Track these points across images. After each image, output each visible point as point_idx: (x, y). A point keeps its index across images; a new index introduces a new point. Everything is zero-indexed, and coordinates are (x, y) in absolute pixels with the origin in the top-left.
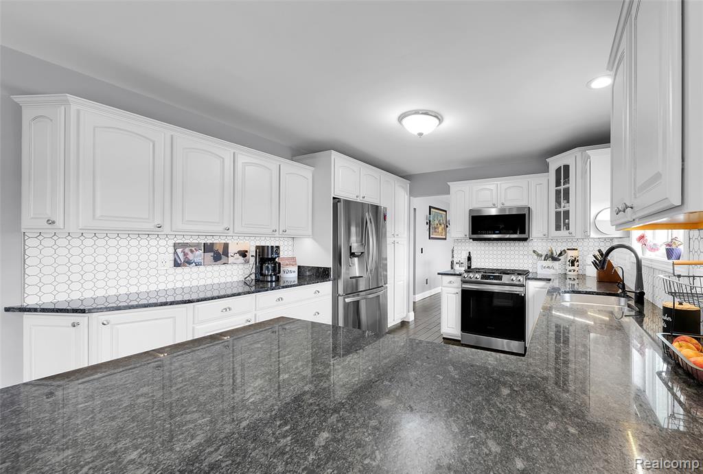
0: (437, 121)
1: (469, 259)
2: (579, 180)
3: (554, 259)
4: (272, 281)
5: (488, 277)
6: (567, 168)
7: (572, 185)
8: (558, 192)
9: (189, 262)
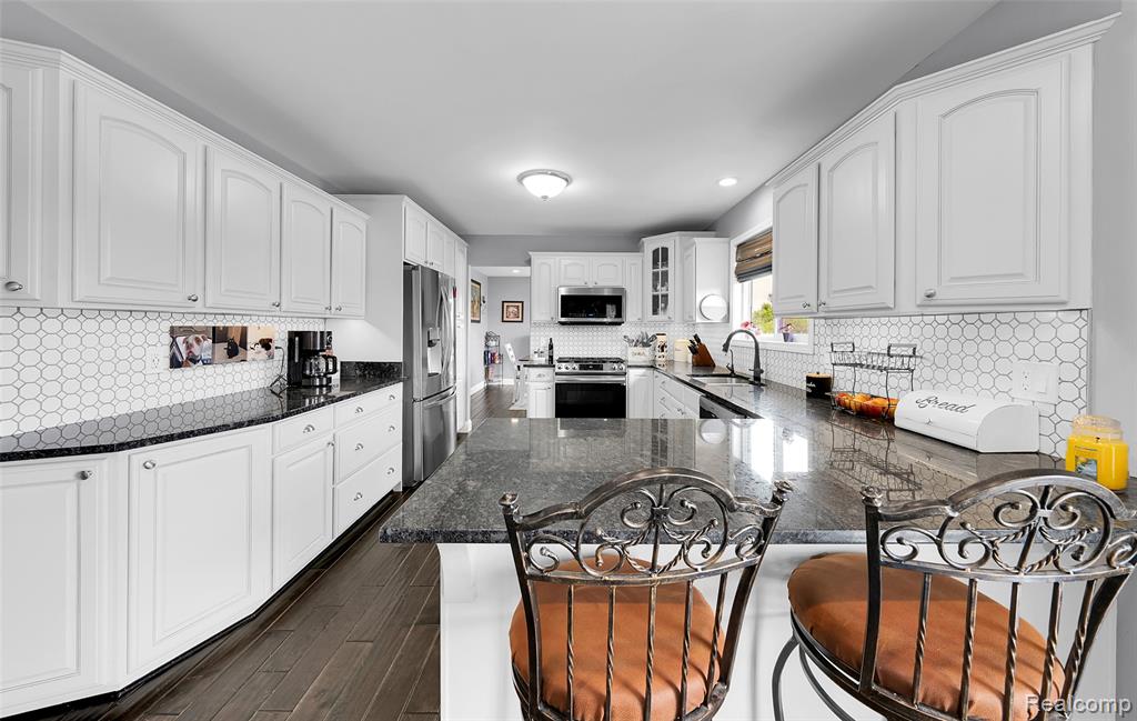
0: (564, 183)
1: (551, 347)
2: (678, 265)
3: (646, 345)
4: (321, 386)
5: (586, 367)
6: (665, 250)
7: (670, 268)
8: (655, 275)
9: (193, 360)
